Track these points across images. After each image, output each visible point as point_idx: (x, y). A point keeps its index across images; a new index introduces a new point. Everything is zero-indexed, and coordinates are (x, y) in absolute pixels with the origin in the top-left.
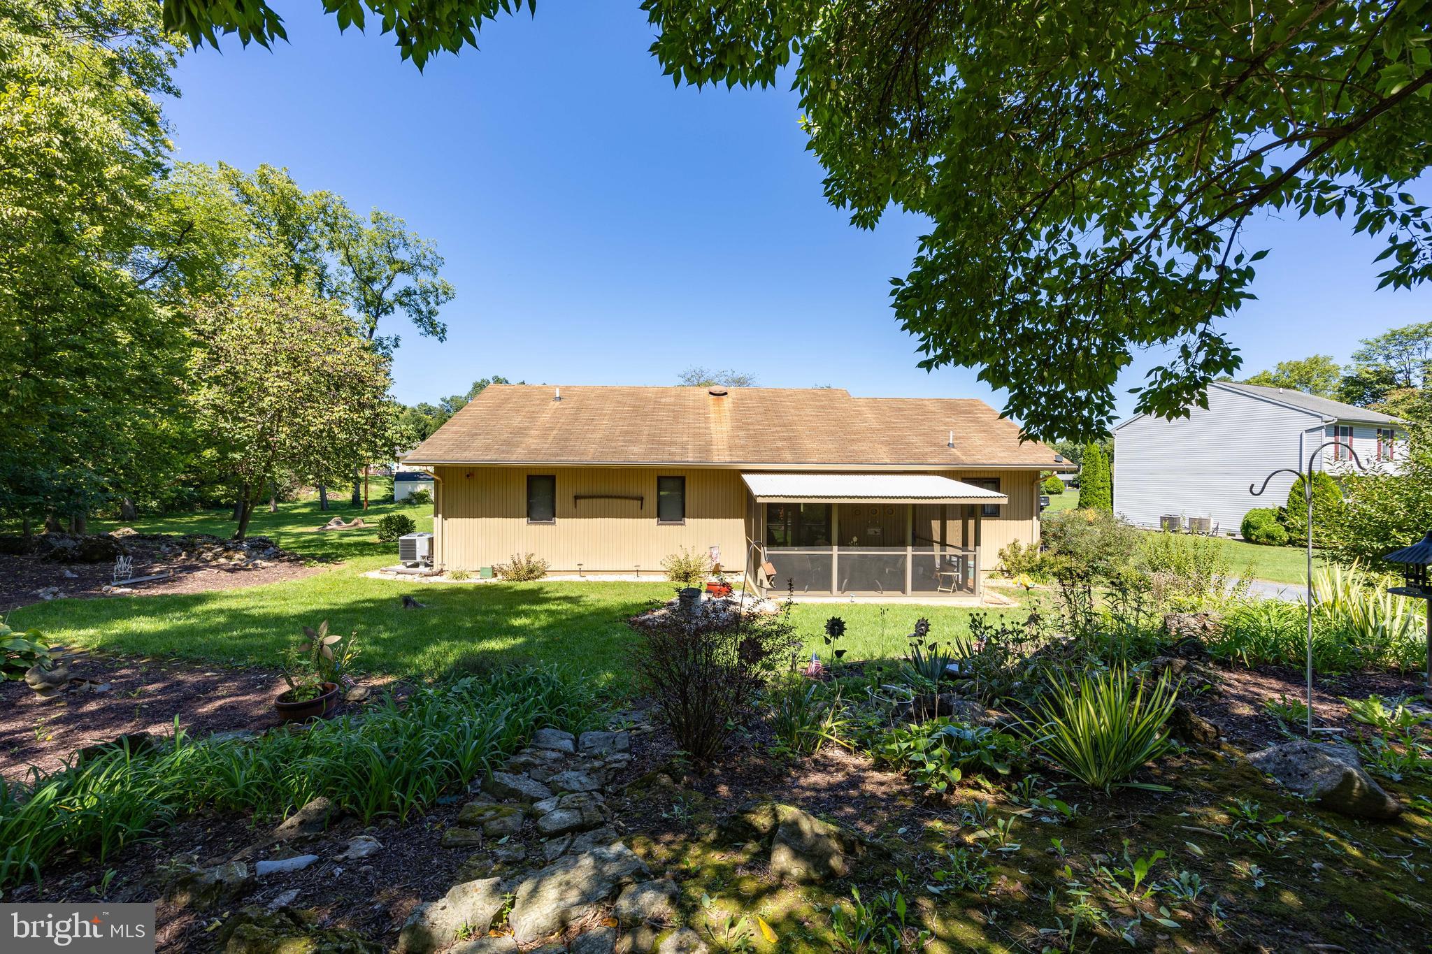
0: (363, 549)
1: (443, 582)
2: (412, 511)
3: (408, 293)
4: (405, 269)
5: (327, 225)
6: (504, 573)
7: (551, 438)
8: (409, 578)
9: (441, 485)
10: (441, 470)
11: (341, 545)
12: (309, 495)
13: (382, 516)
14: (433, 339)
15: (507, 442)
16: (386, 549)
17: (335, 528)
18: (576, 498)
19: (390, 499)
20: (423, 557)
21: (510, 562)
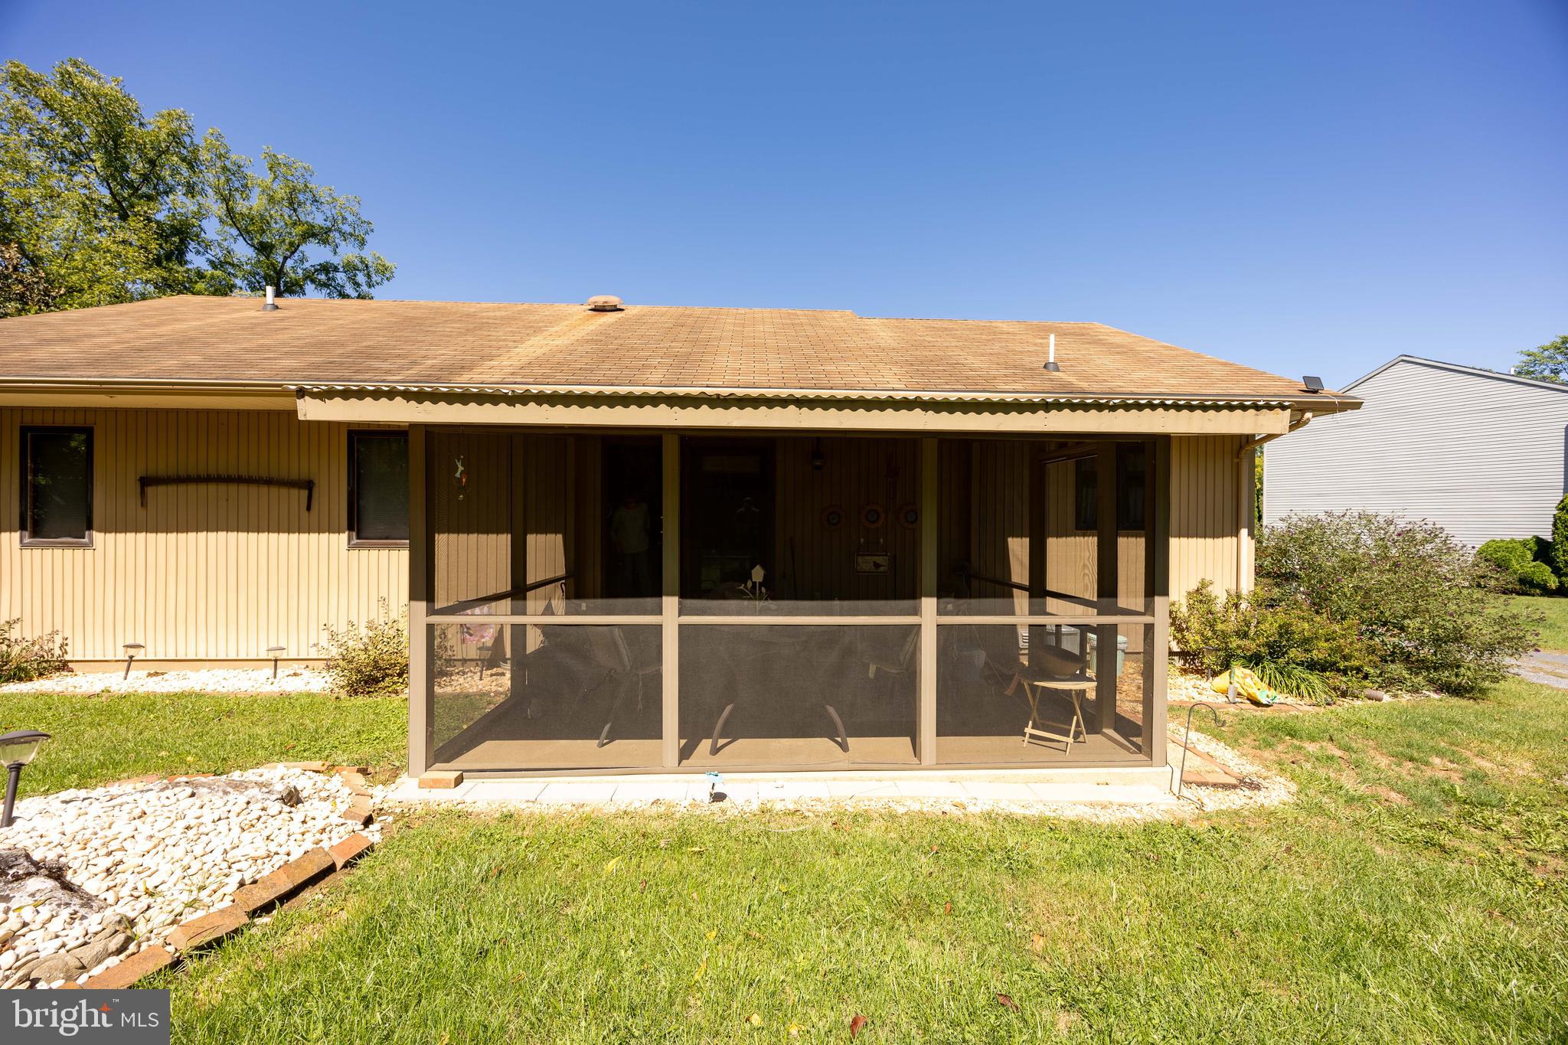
5: (184, 160)
18: (145, 482)
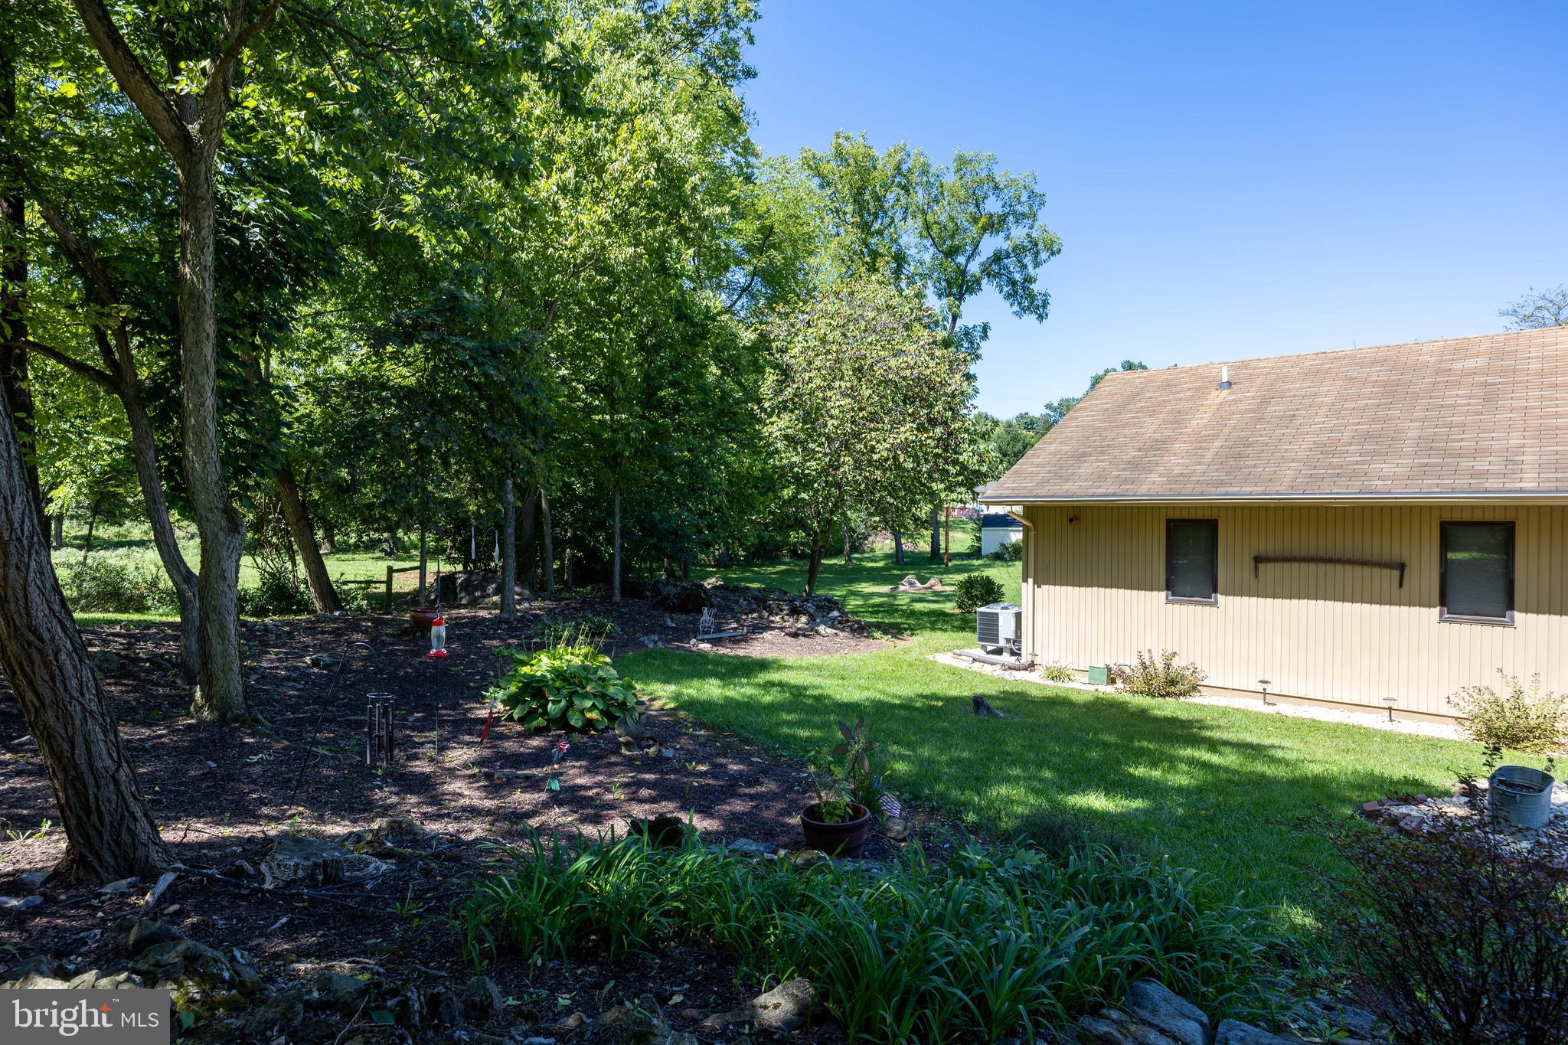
0: (937, 620)
1: (1035, 683)
2: (1003, 570)
3: (997, 258)
4: (994, 225)
6: (1127, 680)
7: (1209, 455)
8: (988, 668)
9: (1032, 534)
10: (1034, 512)
11: (913, 614)
12: (883, 544)
13: (962, 577)
14: (1030, 318)
15: (1134, 465)
16: (965, 625)
17: (909, 588)
18: (1258, 560)
19: (976, 553)
20: (1008, 640)
21: (1135, 662)
